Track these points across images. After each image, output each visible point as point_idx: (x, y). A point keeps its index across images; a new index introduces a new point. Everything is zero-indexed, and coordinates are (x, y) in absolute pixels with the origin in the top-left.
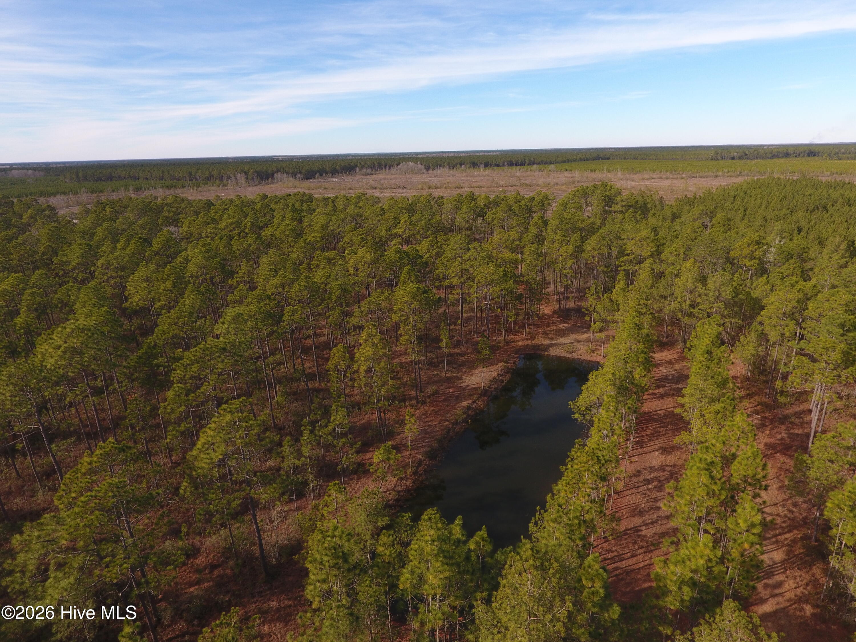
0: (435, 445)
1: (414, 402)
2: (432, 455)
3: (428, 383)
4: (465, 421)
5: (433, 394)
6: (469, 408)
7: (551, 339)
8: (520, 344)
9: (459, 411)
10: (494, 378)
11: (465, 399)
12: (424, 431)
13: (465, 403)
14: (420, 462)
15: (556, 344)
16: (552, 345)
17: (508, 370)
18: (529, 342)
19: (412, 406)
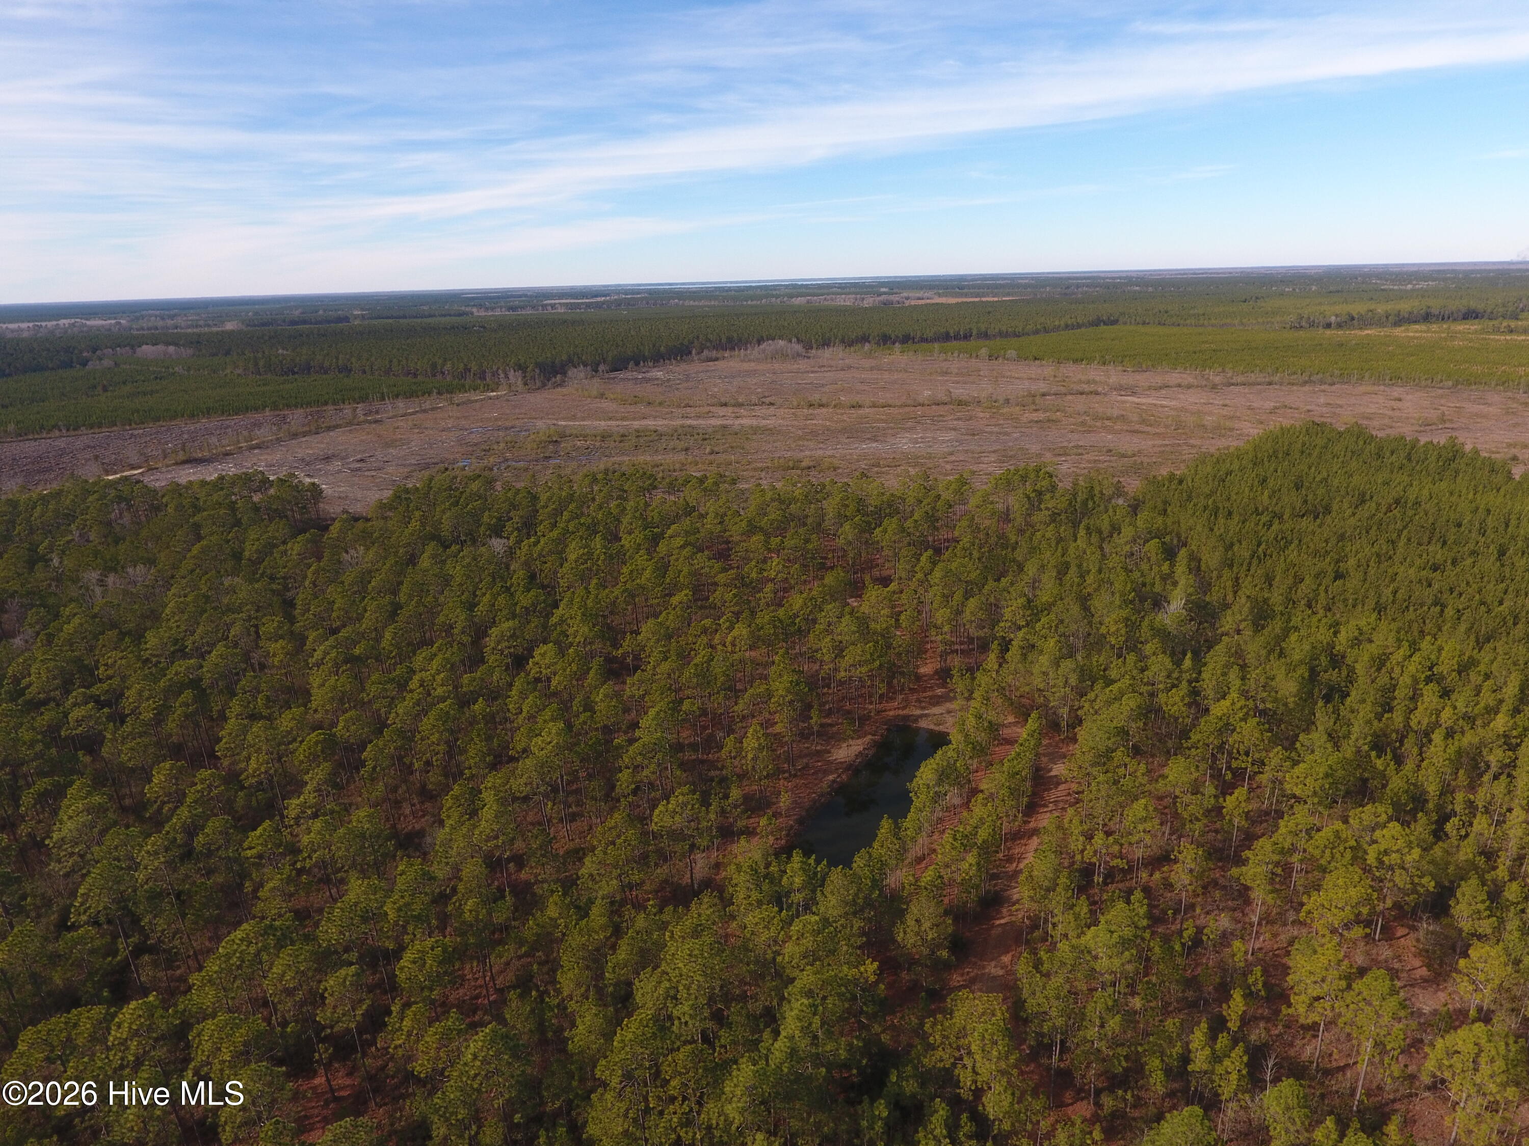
0: (804, 813)
1: (786, 775)
2: (801, 822)
3: (800, 757)
4: (829, 793)
5: (803, 768)
6: (834, 781)
7: (923, 708)
8: (891, 713)
9: (825, 785)
10: (860, 752)
11: (832, 773)
12: (795, 802)
13: (831, 777)
14: (792, 826)
15: (926, 715)
16: (921, 716)
17: (875, 744)
18: (901, 712)
19: (785, 779)
